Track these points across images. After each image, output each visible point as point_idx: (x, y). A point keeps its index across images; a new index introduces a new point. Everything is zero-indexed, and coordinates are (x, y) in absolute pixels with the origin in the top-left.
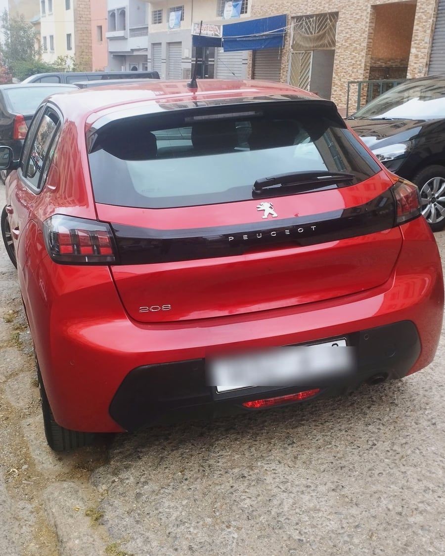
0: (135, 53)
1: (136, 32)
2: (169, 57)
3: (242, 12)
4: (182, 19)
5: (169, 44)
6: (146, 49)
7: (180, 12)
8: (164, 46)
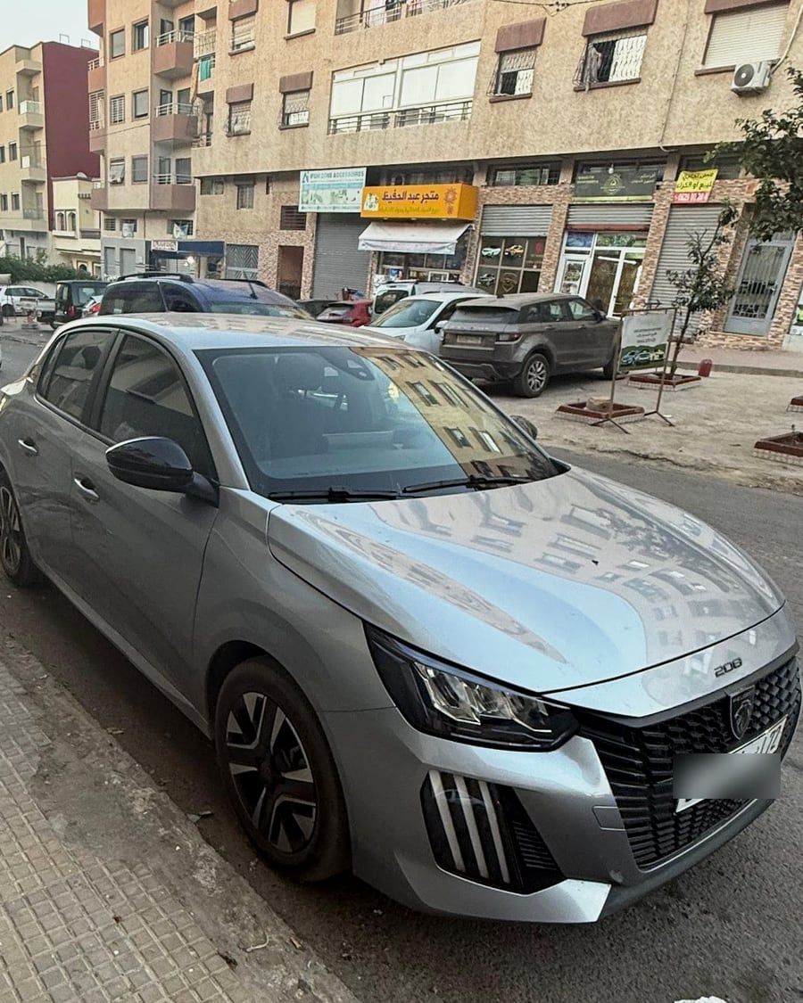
0: (85, 253)
1: (87, 234)
2: (122, 261)
3: (188, 234)
4: (135, 230)
5: (122, 250)
6: (99, 251)
7: (133, 225)
8: (117, 251)
